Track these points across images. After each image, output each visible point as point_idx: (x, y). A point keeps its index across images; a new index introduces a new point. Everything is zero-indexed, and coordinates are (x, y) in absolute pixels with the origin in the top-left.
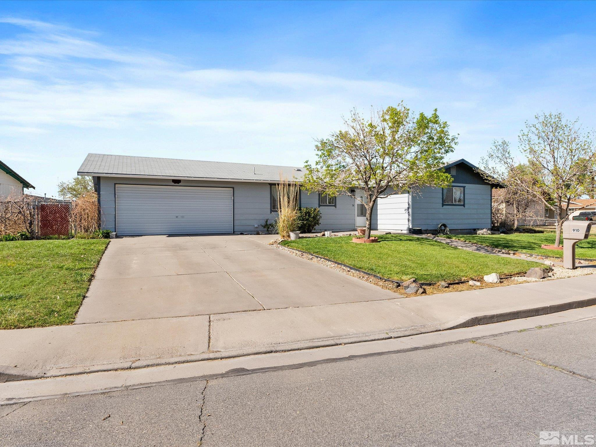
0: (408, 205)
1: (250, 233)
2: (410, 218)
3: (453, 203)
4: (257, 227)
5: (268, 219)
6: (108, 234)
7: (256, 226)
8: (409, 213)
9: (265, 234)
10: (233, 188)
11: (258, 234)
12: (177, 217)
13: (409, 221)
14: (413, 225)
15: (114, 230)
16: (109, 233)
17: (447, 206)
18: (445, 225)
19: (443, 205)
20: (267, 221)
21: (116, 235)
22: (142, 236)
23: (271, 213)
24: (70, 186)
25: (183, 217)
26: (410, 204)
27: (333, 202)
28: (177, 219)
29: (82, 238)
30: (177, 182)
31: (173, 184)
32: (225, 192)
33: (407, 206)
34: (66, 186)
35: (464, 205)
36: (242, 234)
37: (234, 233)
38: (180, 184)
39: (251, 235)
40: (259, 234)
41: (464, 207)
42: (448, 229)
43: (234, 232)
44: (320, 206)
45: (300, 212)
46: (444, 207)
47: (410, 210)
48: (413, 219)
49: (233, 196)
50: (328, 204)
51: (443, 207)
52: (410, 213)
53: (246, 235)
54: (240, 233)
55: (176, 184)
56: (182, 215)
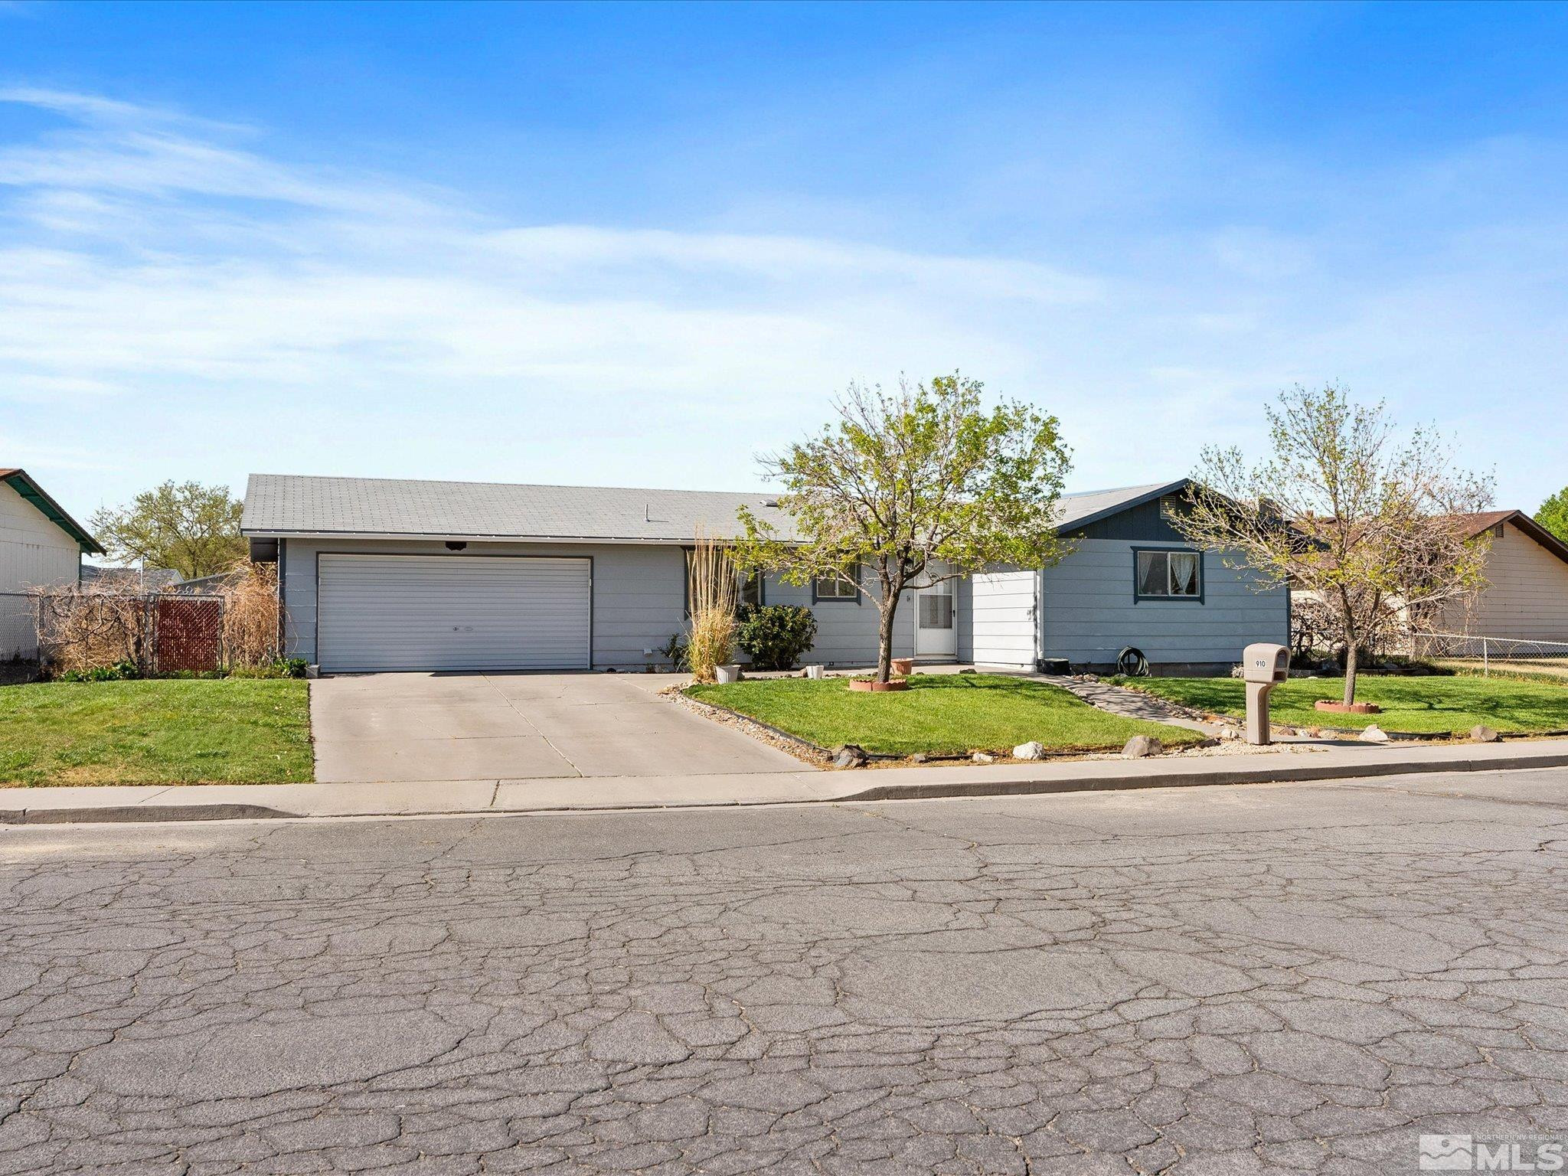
0: (1033, 599)
1: (633, 668)
2: (1039, 635)
3: (1167, 593)
4: (649, 655)
5: (678, 635)
6: (302, 667)
7: (648, 651)
8: (1035, 620)
9: (670, 672)
10: (591, 558)
11: (651, 671)
12: (456, 629)
13: (1036, 641)
14: (1046, 651)
15: (313, 658)
16: (304, 665)
17: (1152, 602)
18: (1138, 653)
19: (1137, 599)
20: (674, 641)
21: (319, 669)
22: (374, 673)
23: (684, 618)
24: (126, 521)
25: (469, 629)
26: (1038, 597)
27: (852, 590)
28: (455, 634)
29: (247, 677)
30: (456, 546)
31: (448, 551)
32: (571, 567)
33: (1032, 603)
34: (112, 522)
35: (1201, 600)
36: (611, 671)
37: (591, 668)
38: (464, 551)
39: (632, 673)
40: (654, 673)
41: (1203, 603)
42: (1146, 662)
43: (592, 665)
44: (815, 600)
45: (758, 617)
46: (1141, 603)
47: (1038, 612)
48: (1046, 636)
49: (592, 578)
50: (837, 595)
51: (1135, 603)
52: (1038, 621)
53: (620, 673)
54: (607, 668)
55: (456, 552)
56: (467, 624)
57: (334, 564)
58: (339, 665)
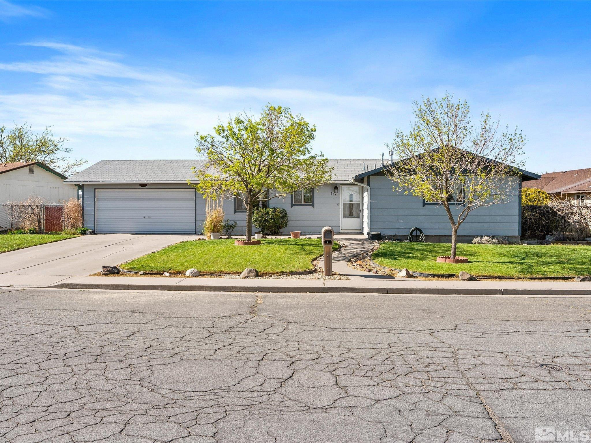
10: (195, 189)
12: (144, 217)
13: (367, 224)
14: (371, 229)
16: (86, 230)
18: (419, 230)
19: (424, 204)
21: (91, 232)
23: (234, 213)
25: (149, 217)
27: (309, 201)
28: (144, 219)
30: (143, 185)
31: (140, 187)
38: (146, 187)
42: (423, 235)
43: (196, 232)
44: (292, 205)
47: (368, 211)
48: (371, 222)
49: (196, 197)
50: (303, 203)
54: (201, 233)
55: (143, 187)
56: (149, 215)
57: (100, 193)
58: (103, 230)
